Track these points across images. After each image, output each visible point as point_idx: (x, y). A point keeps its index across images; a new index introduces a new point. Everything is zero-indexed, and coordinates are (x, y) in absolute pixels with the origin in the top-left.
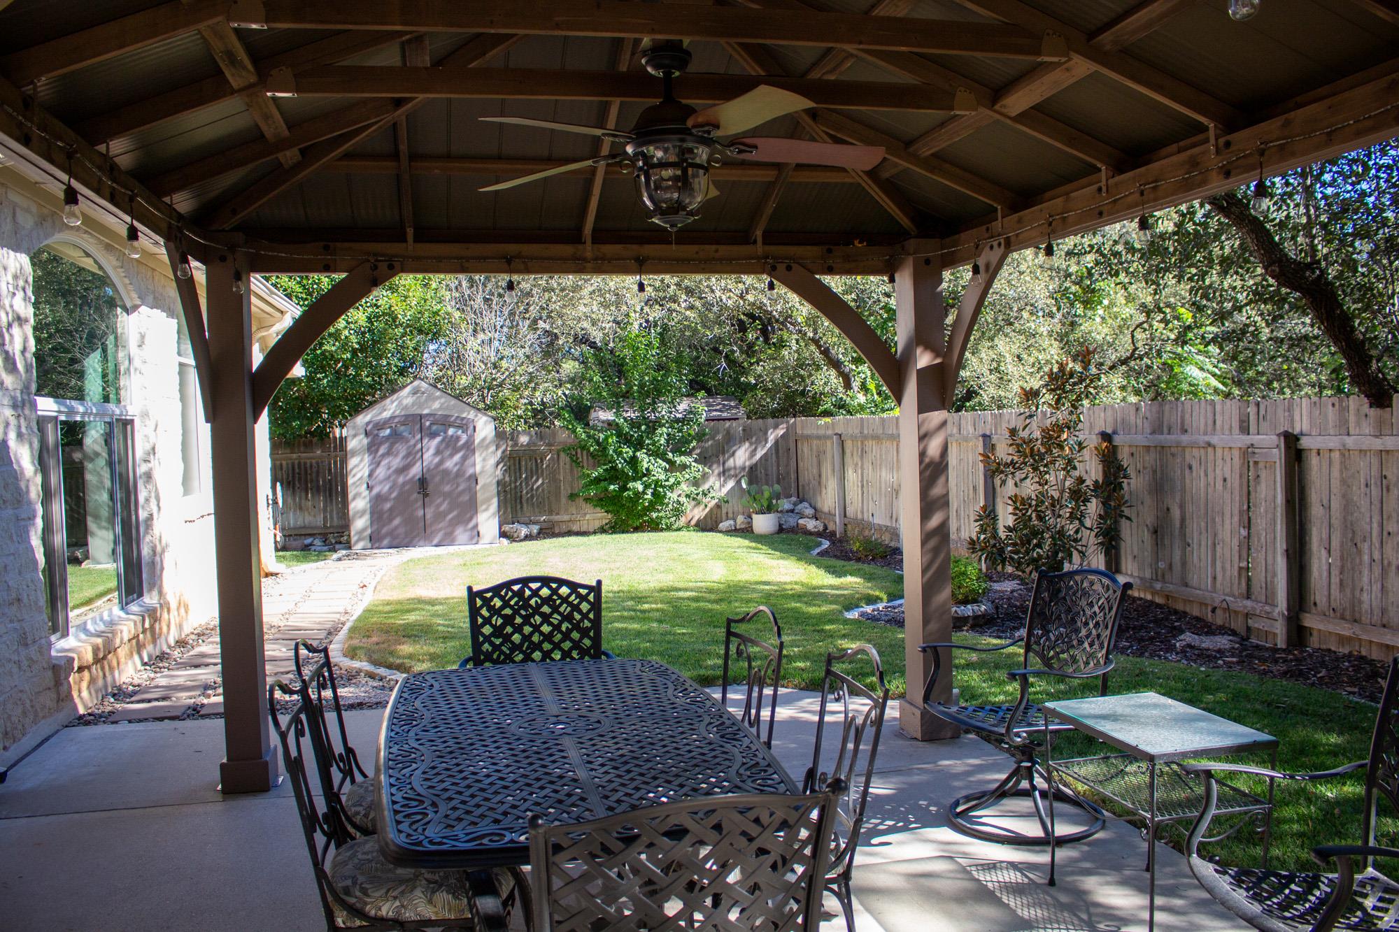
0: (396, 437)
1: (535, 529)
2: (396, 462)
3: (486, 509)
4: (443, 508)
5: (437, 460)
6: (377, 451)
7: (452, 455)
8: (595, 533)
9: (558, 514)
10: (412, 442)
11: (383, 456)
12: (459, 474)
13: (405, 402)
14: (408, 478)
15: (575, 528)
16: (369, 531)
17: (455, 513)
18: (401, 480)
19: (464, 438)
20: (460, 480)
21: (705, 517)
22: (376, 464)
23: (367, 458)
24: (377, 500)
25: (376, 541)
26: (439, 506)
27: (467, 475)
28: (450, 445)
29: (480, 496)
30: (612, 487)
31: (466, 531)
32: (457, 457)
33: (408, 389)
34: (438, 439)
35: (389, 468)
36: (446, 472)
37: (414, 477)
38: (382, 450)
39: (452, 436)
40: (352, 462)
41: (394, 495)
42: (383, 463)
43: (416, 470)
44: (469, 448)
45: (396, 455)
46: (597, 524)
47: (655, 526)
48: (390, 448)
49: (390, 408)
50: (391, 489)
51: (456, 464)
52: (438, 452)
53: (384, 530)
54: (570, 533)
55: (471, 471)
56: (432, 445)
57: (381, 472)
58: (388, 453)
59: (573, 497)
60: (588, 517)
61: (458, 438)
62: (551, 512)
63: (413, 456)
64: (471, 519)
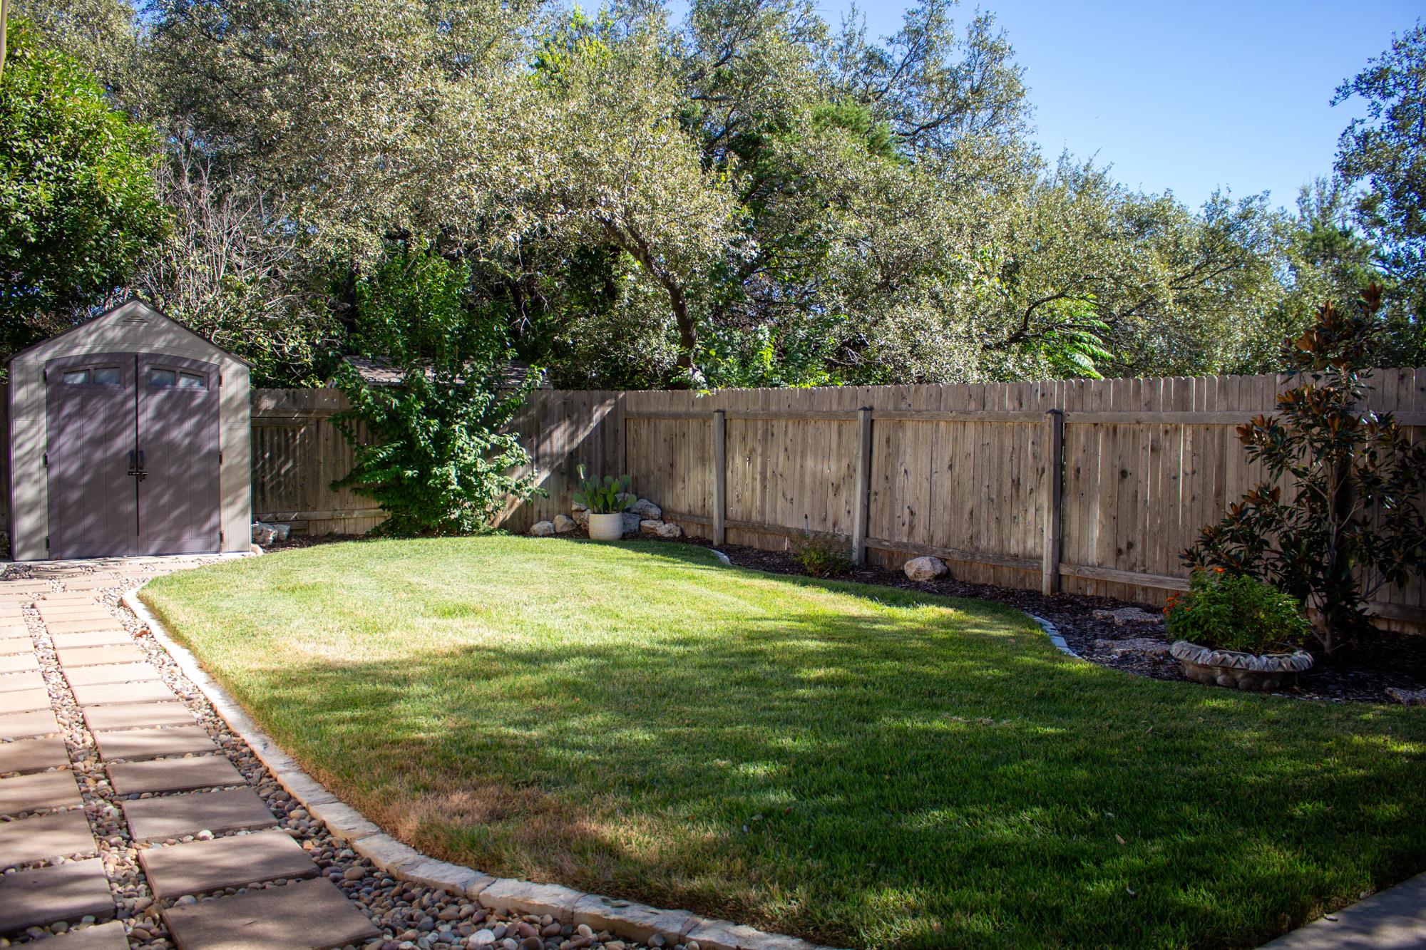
0: (93, 388)
1: (285, 530)
2: (91, 428)
3: (232, 504)
4: (165, 499)
5: (157, 426)
6: (60, 408)
7: (181, 421)
8: (366, 537)
9: (314, 509)
10: (119, 398)
11: (70, 417)
12: (193, 448)
13: (110, 335)
14: (110, 453)
15: (338, 530)
16: (45, 533)
17: (183, 508)
18: (98, 455)
19: (203, 392)
20: (194, 458)
21: (512, 517)
22: (57, 430)
23: (43, 420)
24: (58, 487)
25: (56, 548)
26: (160, 496)
27: (205, 450)
28: (179, 405)
29: (224, 483)
30: (409, 473)
31: (199, 535)
32: (188, 425)
33: (116, 315)
34: (162, 395)
35: (78, 437)
36: (172, 446)
37: (120, 451)
38: (68, 409)
39: (184, 391)
40: (19, 424)
41: (86, 478)
42: (70, 429)
43: (124, 441)
44: (210, 411)
45: (91, 418)
46: (368, 525)
47: (454, 529)
48: (83, 405)
49: (85, 342)
50: (83, 469)
51: (187, 435)
52: (159, 415)
53: (68, 534)
54: (332, 538)
55: (211, 445)
56: (152, 403)
57: (66, 442)
58: (80, 413)
59: (335, 486)
60: (356, 514)
61: (193, 395)
62: (305, 506)
63: (118, 419)
64: (208, 517)
